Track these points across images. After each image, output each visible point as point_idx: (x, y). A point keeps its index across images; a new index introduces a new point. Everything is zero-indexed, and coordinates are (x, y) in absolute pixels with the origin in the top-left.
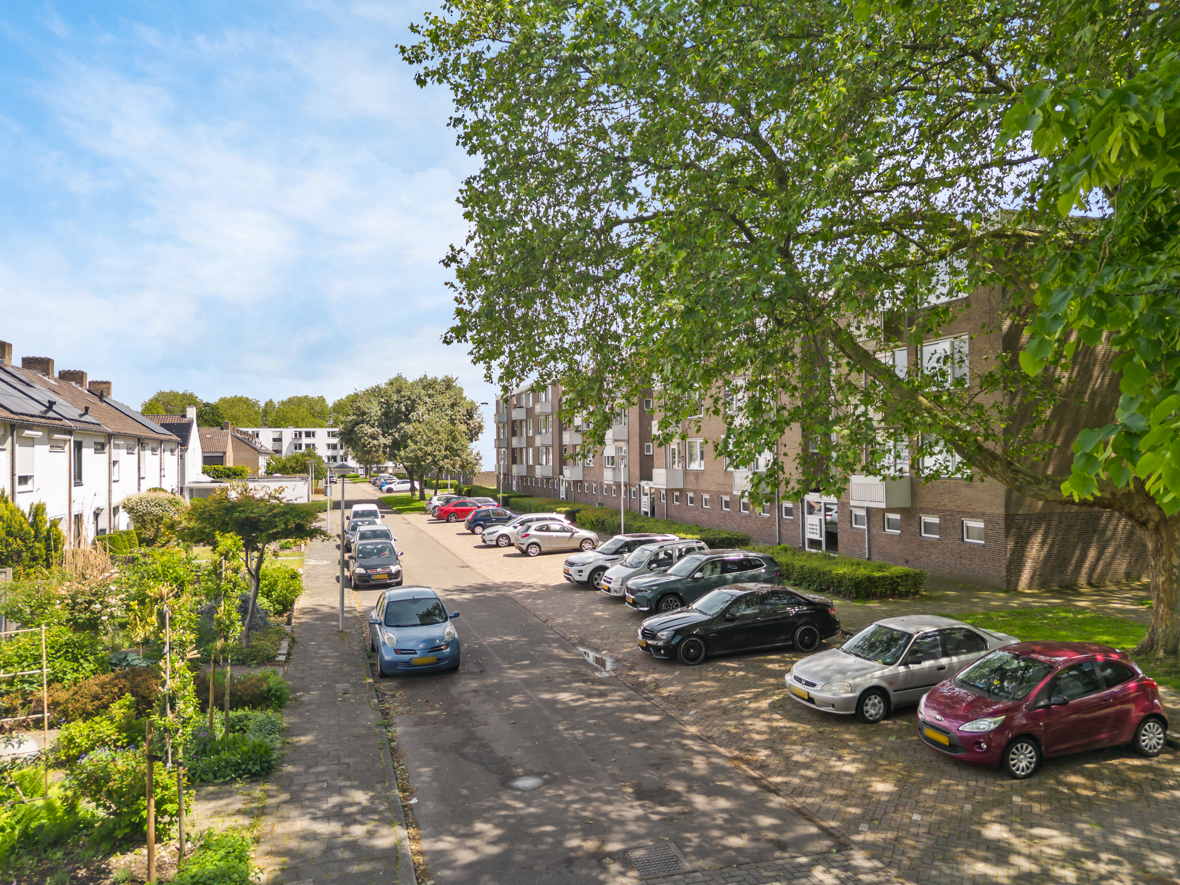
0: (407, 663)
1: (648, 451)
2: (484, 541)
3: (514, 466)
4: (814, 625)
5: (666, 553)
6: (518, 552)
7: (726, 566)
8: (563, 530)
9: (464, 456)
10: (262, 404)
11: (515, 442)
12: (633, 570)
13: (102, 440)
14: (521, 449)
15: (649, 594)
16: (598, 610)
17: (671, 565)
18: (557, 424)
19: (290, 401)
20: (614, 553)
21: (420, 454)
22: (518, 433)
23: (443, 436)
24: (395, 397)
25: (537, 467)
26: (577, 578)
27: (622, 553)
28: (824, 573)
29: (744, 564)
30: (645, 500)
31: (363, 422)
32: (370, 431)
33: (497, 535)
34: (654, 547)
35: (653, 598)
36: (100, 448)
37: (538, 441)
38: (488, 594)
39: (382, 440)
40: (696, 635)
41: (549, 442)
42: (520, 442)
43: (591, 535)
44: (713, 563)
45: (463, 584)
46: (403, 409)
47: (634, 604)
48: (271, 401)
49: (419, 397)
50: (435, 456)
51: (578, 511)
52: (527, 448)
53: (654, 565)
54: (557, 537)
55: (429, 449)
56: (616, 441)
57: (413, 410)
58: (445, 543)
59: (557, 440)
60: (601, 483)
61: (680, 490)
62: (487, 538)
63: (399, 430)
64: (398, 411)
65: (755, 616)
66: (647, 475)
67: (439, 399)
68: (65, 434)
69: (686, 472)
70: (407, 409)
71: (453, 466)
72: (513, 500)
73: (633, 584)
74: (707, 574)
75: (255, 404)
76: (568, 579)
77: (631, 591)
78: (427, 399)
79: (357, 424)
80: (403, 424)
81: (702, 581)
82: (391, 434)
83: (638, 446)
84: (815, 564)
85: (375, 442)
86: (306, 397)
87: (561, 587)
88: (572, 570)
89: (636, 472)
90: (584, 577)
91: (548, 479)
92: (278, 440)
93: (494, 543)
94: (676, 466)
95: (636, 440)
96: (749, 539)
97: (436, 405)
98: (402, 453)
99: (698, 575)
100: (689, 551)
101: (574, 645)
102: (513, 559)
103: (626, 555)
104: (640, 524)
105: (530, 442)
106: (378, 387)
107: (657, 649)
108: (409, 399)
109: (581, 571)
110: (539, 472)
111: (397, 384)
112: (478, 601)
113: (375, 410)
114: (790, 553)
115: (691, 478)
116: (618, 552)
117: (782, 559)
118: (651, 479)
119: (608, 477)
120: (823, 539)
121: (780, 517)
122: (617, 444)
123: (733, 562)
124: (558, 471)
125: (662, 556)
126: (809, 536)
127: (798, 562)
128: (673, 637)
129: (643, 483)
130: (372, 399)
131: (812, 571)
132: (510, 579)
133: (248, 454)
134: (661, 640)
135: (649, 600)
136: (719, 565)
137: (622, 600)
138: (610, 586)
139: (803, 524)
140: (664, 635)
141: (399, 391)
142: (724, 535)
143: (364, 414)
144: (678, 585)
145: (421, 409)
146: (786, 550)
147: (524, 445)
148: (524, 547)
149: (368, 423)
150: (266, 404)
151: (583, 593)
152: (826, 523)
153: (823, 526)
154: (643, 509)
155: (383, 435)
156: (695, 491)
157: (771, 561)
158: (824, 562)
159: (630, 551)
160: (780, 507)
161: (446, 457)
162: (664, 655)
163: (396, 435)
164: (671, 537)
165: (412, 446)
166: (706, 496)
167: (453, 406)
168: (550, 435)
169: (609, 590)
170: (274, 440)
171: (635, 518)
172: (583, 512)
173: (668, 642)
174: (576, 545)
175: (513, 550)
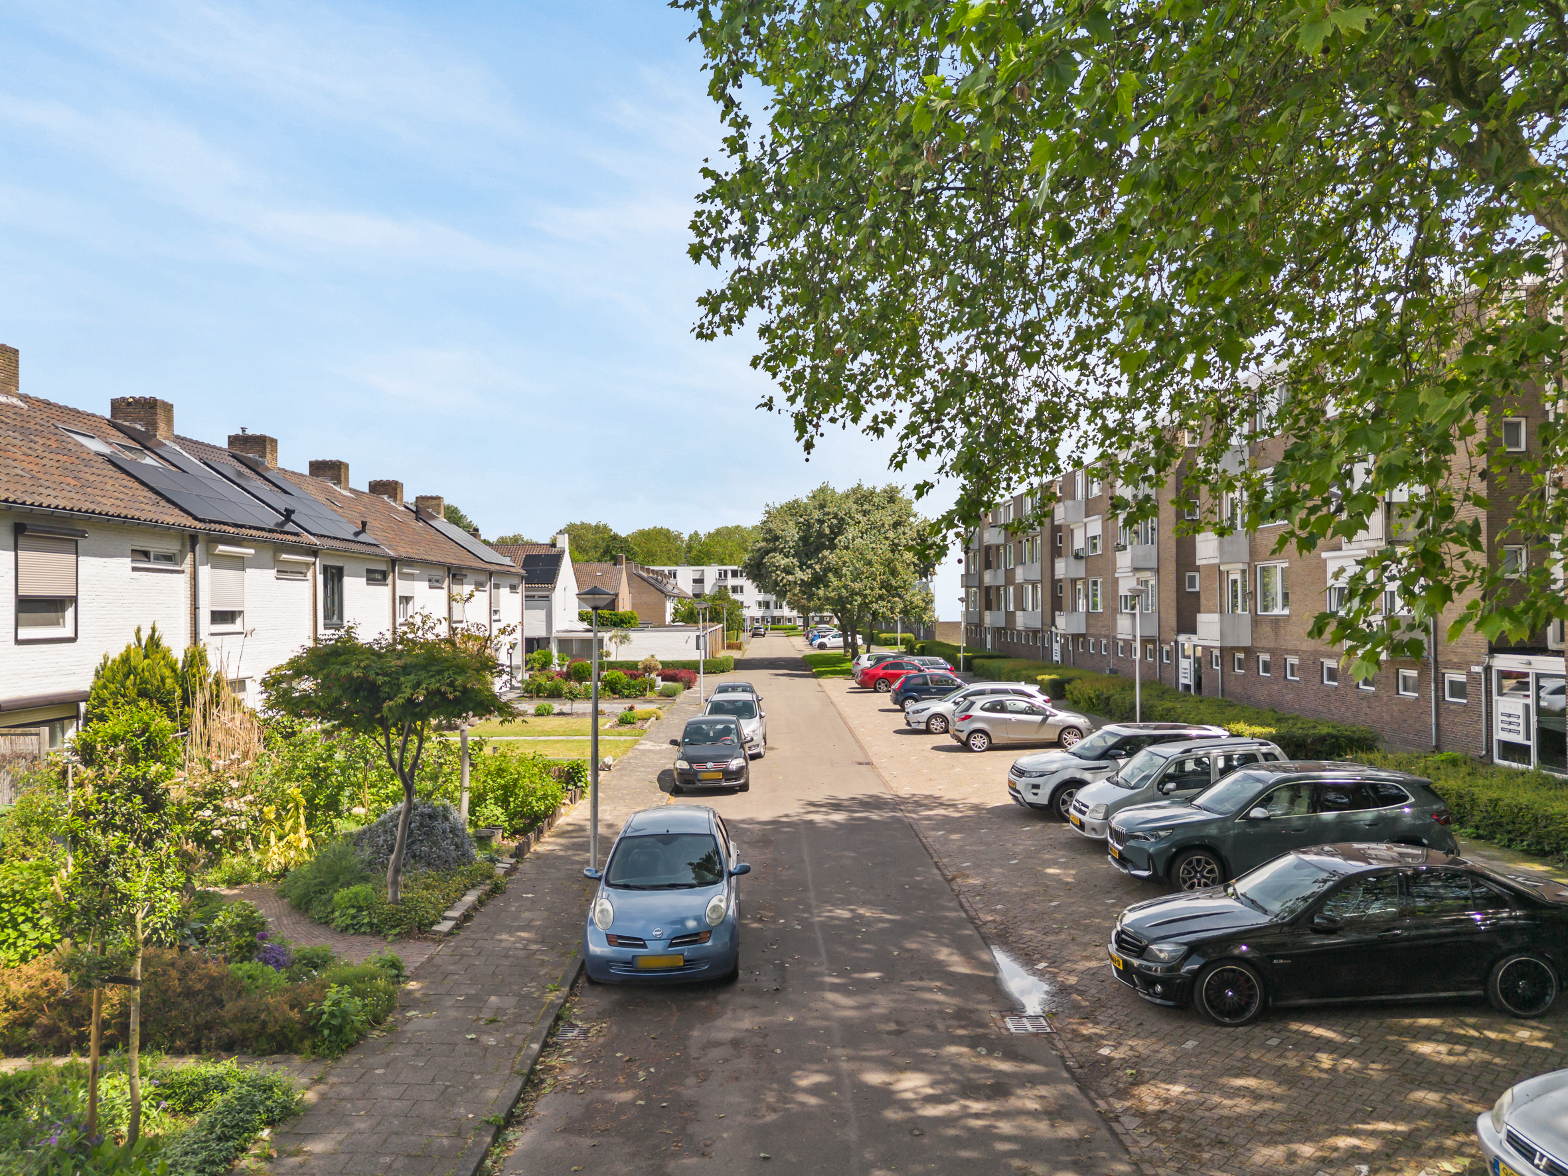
0: (629, 963)
1: (1192, 585)
2: (908, 724)
3: (987, 613)
4: (1541, 956)
5: (1198, 762)
6: (955, 743)
7: (1320, 795)
8: (1031, 711)
9: (907, 597)
10: (686, 537)
11: (988, 578)
12: (1128, 792)
13: (383, 567)
14: (998, 588)
15: (1151, 846)
16: (1054, 863)
17: (1206, 785)
18: (1047, 549)
19: (718, 532)
20: (1099, 758)
21: (844, 592)
22: (994, 564)
23: (878, 568)
24: (817, 514)
25: (1019, 614)
26: (1030, 798)
27: (1114, 758)
28: (1549, 818)
29: (1361, 795)
30: (1185, 664)
31: (774, 550)
32: (782, 561)
33: (927, 714)
34: (1172, 750)
35: (1159, 853)
36: (376, 577)
37: (1020, 575)
38: (875, 816)
39: (800, 575)
40: (1241, 960)
41: (1036, 575)
42: (995, 576)
43: (1080, 721)
44: (1295, 789)
45: (843, 794)
46: (827, 531)
47: (1122, 860)
48: (696, 533)
49: (848, 513)
50: (865, 596)
51: (1069, 681)
52: (1006, 587)
53: (1171, 786)
54: (1019, 722)
55: (857, 586)
56: (1136, 570)
57: (840, 533)
58: (854, 723)
59: (1048, 574)
60: (1115, 638)
61: (1245, 650)
62: (913, 718)
63: (820, 561)
64: (821, 534)
65: (1390, 922)
66: (1187, 625)
67: (877, 516)
68: (308, 554)
69: (1256, 621)
70: (832, 532)
71: (892, 610)
72: (977, 662)
73: (1123, 823)
74: (1278, 811)
75: (678, 537)
76: (1015, 798)
77: (1116, 834)
78: (859, 517)
79: (767, 553)
80: (826, 553)
81: (1264, 828)
82: (810, 567)
83: (1173, 577)
84: (1525, 797)
85: (790, 578)
86: (737, 527)
87: (1000, 813)
88: (1021, 783)
89: (1171, 619)
90: (1043, 798)
91: (1035, 632)
92: (699, 581)
93: (923, 727)
94: (1239, 611)
95: (1170, 569)
96: (1376, 739)
97: (873, 526)
98: (821, 592)
99: (1257, 813)
100: (1249, 760)
101: (987, 941)
102: (943, 755)
103: (1122, 762)
104: (1169, 705)
105: (1010, 575)
106: (796, 502)
107: (1149, 982)
108: (836, 516)
109: (1036, 786)
110: (1021, 621)
111: (822, 497)
112: (849, 828)
113: (792, 533)
114: (1464, 770)
115: (1266, 629)
116: (1108, 754)
117: (1450, 782)
118: (1194, 632)
119: (1124, 627)
120: (1532, 743)
121: (1440, 699)
122: (1139, 575)
123: (1337, 788)
124: (1048, 620)
125: (1190, 766)
126: (1500, 735)
127: (1484, 792)
128: (1186, 957)
129: (1182, 638)
130: (788, 518)
131: (1517, 813)
132: (921, 789)
133: (652, 597)
134: (1157, 959)
135: (1150, 857)
136: (1305, 793)
137: (1101, 847)
138: (1084, 818)
139: (1489, 714)
140: (1165, 950)
141: (822, 506)
142: (1324, 730)
143: (776, 538)
144: (1213, 831)
145: (851, 532)
146: (1454, 762)
147: (1001, 581)
148: (963, 736)
149: (781, 551)
150: (691, 537)
151: (1039, 826)
152: (1541, 711)
153: (1534, 719)
154: (1182, 681)
155: (801, 567)
156: (1272, 652)
157: (1425, 790)
158: (1544, 792)
159: (1130, 754)
160: (1439, 680)
161: (881, 597)
162: (1163, 996)
163: (817, 567)
164: (1215, 731)
165: (834, 581)
166: (1293, 660)
167: (896, 525)
168: (1038, 565)
169: (1082, 826)
170: (695, 581)
171: (1162, 694)
172: (1077, 684)
173: (1172, 967)
174: (1053, 736)
175: (947, 740)
